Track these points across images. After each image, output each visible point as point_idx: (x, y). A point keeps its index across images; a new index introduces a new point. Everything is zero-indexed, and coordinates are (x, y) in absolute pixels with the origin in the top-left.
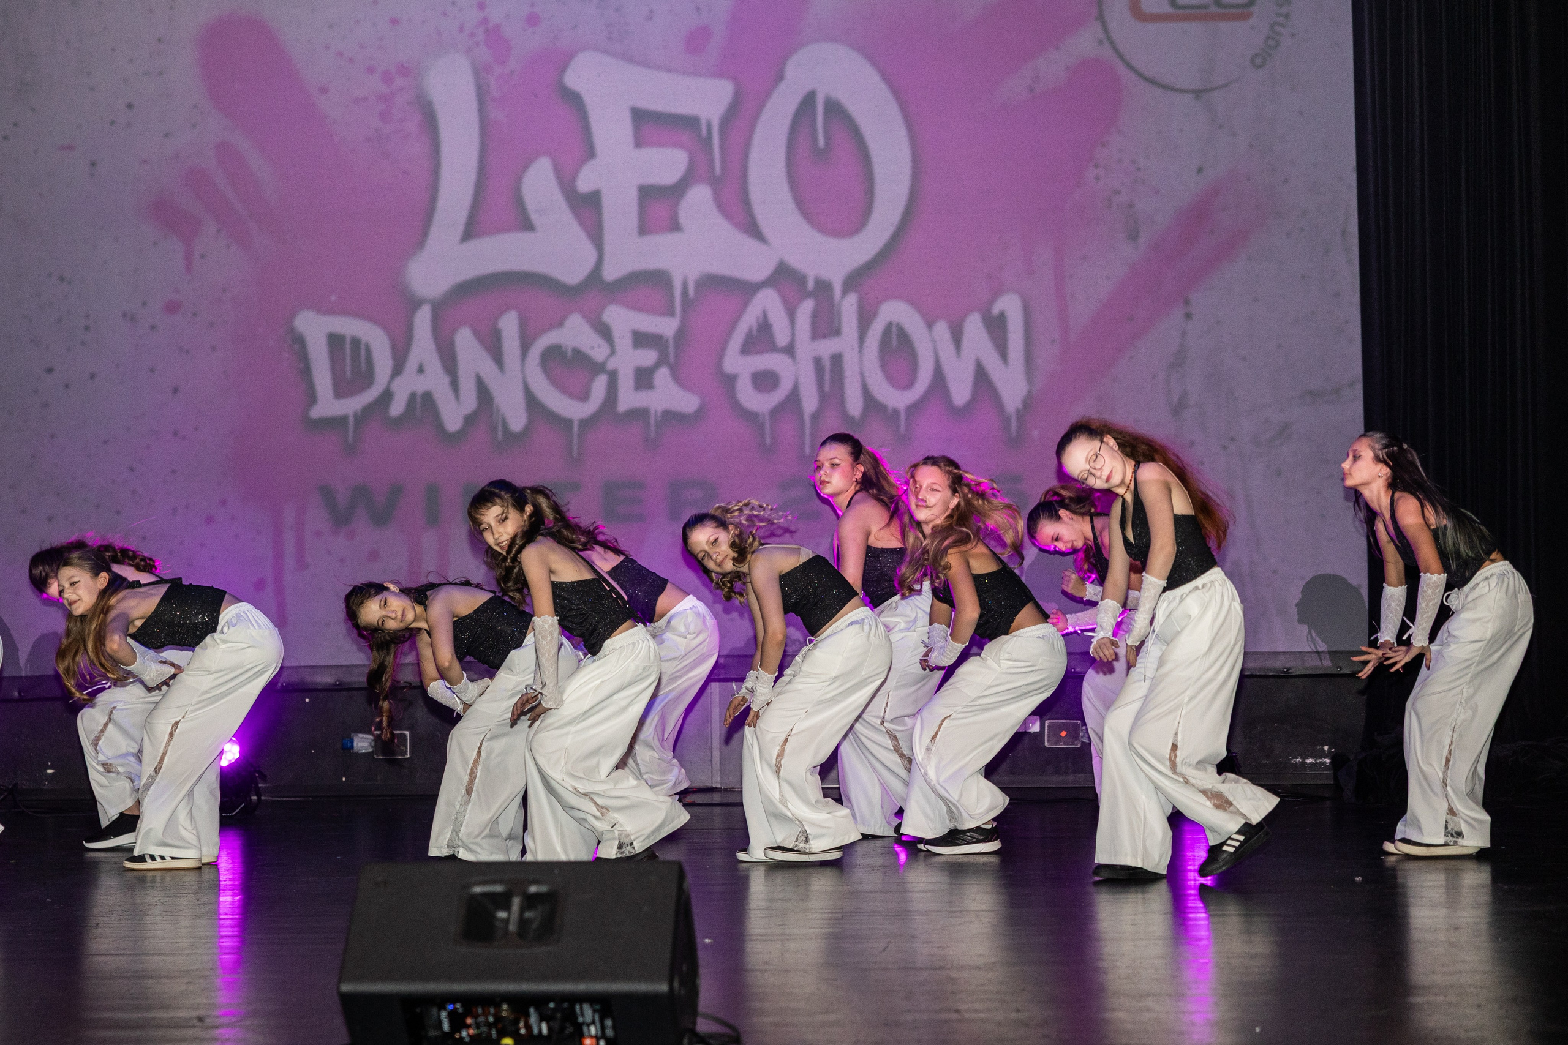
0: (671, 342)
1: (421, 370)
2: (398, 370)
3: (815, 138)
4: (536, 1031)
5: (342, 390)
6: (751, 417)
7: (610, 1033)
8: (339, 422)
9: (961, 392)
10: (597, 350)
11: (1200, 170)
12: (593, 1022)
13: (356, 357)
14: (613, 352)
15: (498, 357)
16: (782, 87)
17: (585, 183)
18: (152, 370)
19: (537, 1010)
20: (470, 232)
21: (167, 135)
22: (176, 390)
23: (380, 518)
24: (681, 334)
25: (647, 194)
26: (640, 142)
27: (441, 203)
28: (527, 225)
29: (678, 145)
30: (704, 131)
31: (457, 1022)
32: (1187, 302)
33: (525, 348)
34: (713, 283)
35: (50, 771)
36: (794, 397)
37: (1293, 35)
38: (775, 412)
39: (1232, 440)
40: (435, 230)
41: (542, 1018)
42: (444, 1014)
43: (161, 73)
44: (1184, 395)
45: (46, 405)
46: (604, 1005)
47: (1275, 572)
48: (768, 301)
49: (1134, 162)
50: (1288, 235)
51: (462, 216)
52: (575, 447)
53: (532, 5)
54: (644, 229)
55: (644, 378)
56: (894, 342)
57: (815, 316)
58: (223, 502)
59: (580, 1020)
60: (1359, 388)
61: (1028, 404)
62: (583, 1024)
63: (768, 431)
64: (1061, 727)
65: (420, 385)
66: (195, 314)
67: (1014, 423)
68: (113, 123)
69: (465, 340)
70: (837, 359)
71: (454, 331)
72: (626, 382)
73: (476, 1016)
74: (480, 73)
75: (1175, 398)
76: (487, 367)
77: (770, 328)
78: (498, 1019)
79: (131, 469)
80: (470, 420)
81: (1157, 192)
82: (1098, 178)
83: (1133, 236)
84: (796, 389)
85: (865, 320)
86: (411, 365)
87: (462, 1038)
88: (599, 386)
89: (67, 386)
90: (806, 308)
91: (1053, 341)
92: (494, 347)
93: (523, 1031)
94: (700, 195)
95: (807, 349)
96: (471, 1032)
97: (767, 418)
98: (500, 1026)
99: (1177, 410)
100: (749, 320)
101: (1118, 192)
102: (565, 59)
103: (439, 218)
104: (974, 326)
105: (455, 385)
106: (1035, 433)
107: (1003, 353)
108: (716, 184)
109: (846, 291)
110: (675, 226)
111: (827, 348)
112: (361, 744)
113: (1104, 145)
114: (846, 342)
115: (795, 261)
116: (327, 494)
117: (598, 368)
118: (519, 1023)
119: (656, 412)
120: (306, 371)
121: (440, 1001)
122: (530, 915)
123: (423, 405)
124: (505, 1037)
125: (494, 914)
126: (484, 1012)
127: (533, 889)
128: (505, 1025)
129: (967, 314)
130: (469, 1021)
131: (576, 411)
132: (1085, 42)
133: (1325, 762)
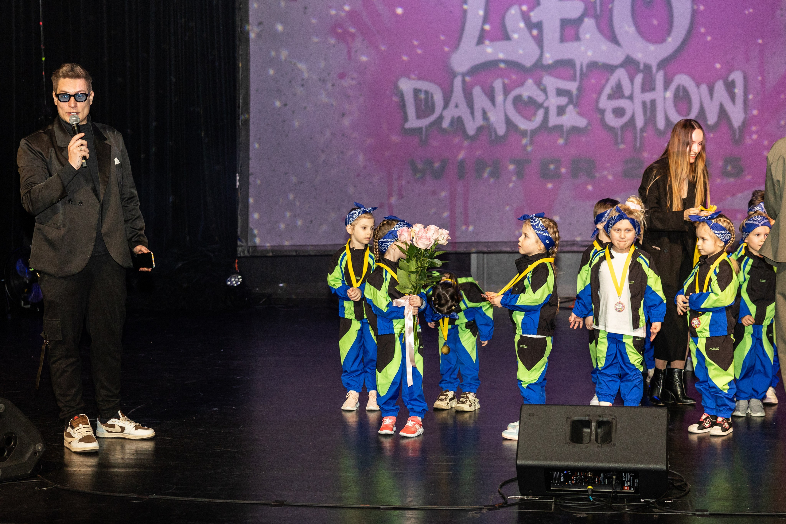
0: (575, 93)
1: (457, 106)
2: (446, 106)
4: (602, 483)
5: (420, 115)
6: (611, 129)
7: (637, 485)
8: (418, 130)
9: (712, 118)
10: (540, 97)
13: (426, 99)
14: (547, 98)
15: (493, 101)
17: (535, 16)
18: (332, 105)
19: (604, 474)
20: (481, 40)
22: (343, 114)
23: (438, 175)
24: (579, 89)
25: (565, 23)
27: (468, 27)
28: (507, 38)
31: (568, 478)
33: (506, 96)
34: (595, 66)
35: (281, 285)
36: (632, 119)
38: (624, 127)
40: (464, 39)
41: (606, 478)
42: (562, 475)
45: (284, 121)
46: (636, 473)
48: (621, 74)
51: (477, 34)
52: (528, 143)
54: (563, 39)
55: (561, 111)
56: (681, 94)
57: (643, 81)
58: (365, 167)
59: (624, 479)
61: (745, 124)
62: (625, 481)
63: (619, 135)
65: (456, 113)
66: (352, 79)
67: (737, 133)
69: (477, 92)
70: (653, 102)
71: (472, 89)
73: (576, 476)
76: (487, 104)
77: (622, 87)
78: (586, 477)
79: (323, 151)
80: (480, 129)
82: (782, 15)
84: (633, 115)
85: (667, 83)
86: (452, 104)
87: (569, 484)
88: (540, 114)
89: (293, 112)
90: (639, 78)
91: (758, 94)
92: (490, 95)
93: (597, 483)
94: (589, 23)
95: (639, 97)
96: (573, 482)
97: (619, 130)
98: (586, 480)
100: (612, 83)
103: (466, 34)
104: (720, 86)
105: (472, 113)
107: (733, 100)
108: (598, 18)
109: (658, 69)
110: (577, 38)
111: (648, 97)
114: (657, 94)
115: (634, 55)
116: (412, 164)
117: (539, 106)
119: (567, 127)
120: (403, 105)
121: (560, 469)
122: (599, 430)
123: (458, 122)
124: (589, 486)
125: (582, 430)
126: (580, 475)
127: (601, 419)
128: (589, 480)
129: (716, 81)
130: (573, 478)
131: (528, 126)
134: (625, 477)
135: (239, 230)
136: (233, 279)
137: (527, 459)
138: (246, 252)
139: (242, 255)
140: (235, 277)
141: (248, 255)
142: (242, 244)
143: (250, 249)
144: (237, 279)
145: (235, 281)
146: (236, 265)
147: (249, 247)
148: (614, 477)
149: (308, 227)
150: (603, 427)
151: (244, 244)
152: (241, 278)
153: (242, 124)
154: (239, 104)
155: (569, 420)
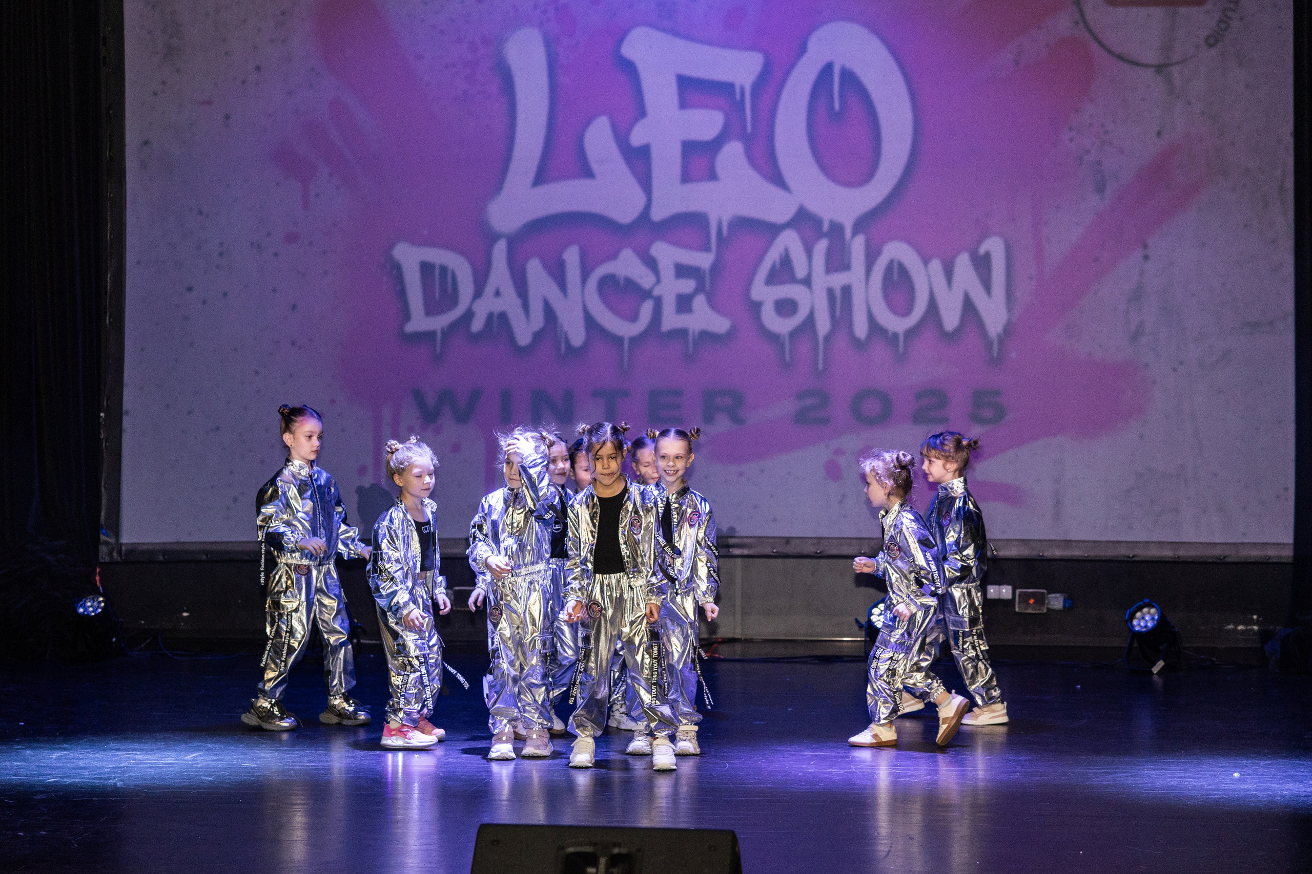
0: (707, 273)
1: (497, 293)
2: (478, 293)
3: (832, 103)
5: (431, 309)
6: (774, 338)
8: (428, 336)
9: (951, 319)
10: (645, 279)
11: (1159, 134)
13: (443, 282)
14: (658, 281)
15: (562, 285)
16: (805, 59)
17: (637, 137)
18: (275, 290)
20: (541, 177)
21: (289, 93)
22: (294, 307)
23: (462, 417)
24: (716, 267)
25: (690, 148)
26: (683, 105)
27: (517, 153)
28: (587, 172)
29: (715, 107)
30: (738, 96)
32: (1145, 246)
33: (585, 277)
34: (743, 224)
35: (185, 614)
36: (810, 321)
37: (1241, 19)
38: (794, 334)
39: (1181, 363)
40: (510, 176)
43: (284, 41)
44: (1141, 325)
45: (186, 318)
48: (790, 241)
49: (1103, 126)
50: (1233, 190)
51: (533, 166)
52: (626, 359)
54: (686, 178)
55: (684, 304)
56: (895, 276)
57: (829, 252)
58: (333, 401)
60: (1291, 321)
61: (1009, 330)
63: (787, 349)
64: (1031, 595)
65: (497, 306)
66: (310, 244)
67: (995, 347)
68: (244, 82)
69: (535, 269)
70: (847, 290)
71: (526, 261)
72: (669, 306)
74: (550, 44)
75: (1133, 327)
76: (552, 291)
77: (791, 263)
79: (256, 373)
80: (538, 336)
81: (1122, 152)
82: (1071, 140)
83: (1100, 189)
84: (812, 314)
85: (871, 257)
86: (489, 290)
88: (647, 309)
89: (204, 302)
90: (822, 246)
91: (1030, 278)
92: (558, 274)
94: (733, 151)
95: (822, 281)
97: (787, 338)
99: (1135, 338)
100: (773, 256)
101: (1088, 152)
102: (621, 35)
103: (514, 165)
104: (963, 264)
105: (526, 307)
106: (1013, 355)
107: (987, 286)
108: (748, 141)
109: (855, 232)
110: (712, 176)
111: (838, 280)
113: (1077, 111)
114: (854, 276)
115: (813, 207)
116: (419, 397)
117: (646, 294)
119: (694, 332)
120: (402, 293)
123: (499, 323)
127: (616, 851)
129: (958, 252)
131: (627, 330)
132: (1063, 23)
133: (1253, 629)
135: (103, 514)
136: (89, 604)
138: (115, 554)
139: (107, 559)
140: (93, 599)
141: (119, 559)
142: (109, 540)
143: (123, 548)
144: (95, 603)
145: (91, 607)
146: (98, 578)
147: (121, 544)
149: (228, 509)
150: (620, 866)
151: (112, 540)
152: (103, 601)
153: (110, 321)
154: (106, 287)
155: (562, 854)
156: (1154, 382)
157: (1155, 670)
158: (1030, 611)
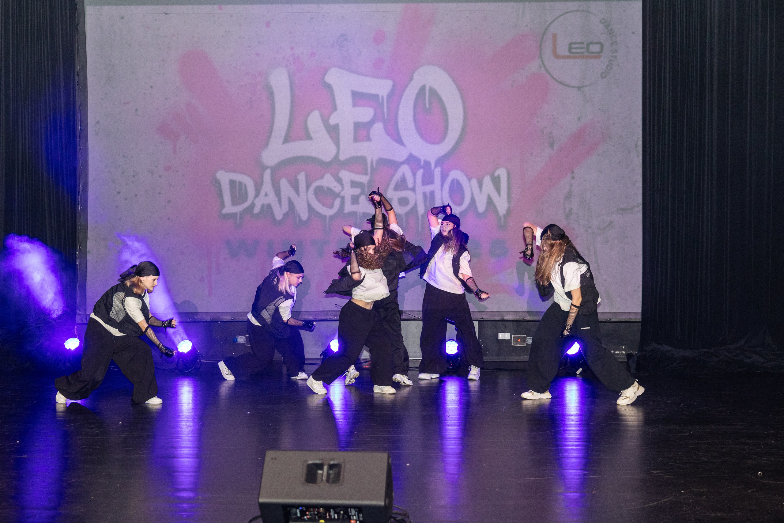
0: (366, 185)
1: (266, 195)
2: (257, 195)
3: (425, 104)
4: (333, 517)
5: (235, 202)
7: (361, 519)
8: (234, 215)
9: (481, 207)
10: (337, 188)
11: (579, 119)
12: (355, 515)
13: (240, 189)
14: (343, 189)
15: (297, 190)
16: (412, 83)
17: (333, 120)
18: (160, 193)
19: (333, 510)
20: (287, 139)
21: (166, 99)
22: (169, 201)
23: (250, 254)
24: (371, 182)
25: (358, 126)
26: (355, 105)
27: (275, 128)
28: (310, 138)
29: (369, 106)
30: (380, 101)
31: (303, 513)
32: (573, 172)
33: (308, 187)
34: (383, 162)
36: (415, 207)
37: (618, 65)
38: (408, 214)
39: (590, 228)
40: (272, 139)
41: (335, 513)
42: (298, 511)
43: (164, 74)
44: (571, 209)
45: (117, 207)
46: (360, 509)
47: (605, 281)
48: (405, 170)
49: (553, 115)
50: (614, 146)
51: (283, 134)
52: (327, 227)
53: (313, 48)
54: (356, 140)
55: (355, 200)
56: (455, 186)
57: (424, 175)
59: (350, 514)
60: (641, 207)
61: (509, 212)
62: (351, 515)
63: (404, 221)
64: (519, 338)
65: (266, 201)
66: (177, 171)
67: (502, 220)
68: (144, 94)
69: (284, 183)
70: (432, 193)
71: (280, 180)
72: (348, 201)
73: (310, 512)
74: (291, 76)
75: (567, 211)
76: (292, 194)
77: (406, 180)
78: (319, 513)
80: (286, 215)
81: (562, 128)
82: (538, 122)
83: (552, 145)
84: (416, 204)
85: (444, 178)
86: (262, 193)
87: (305, 519)
88: (337, 203)
89: (126, 199)
90: (420, 173)
91: (519, 187)
92: (295, 186)
93: (328, 517)
94: (378, 127)
95: (420, 189)
96: (308, 517)
97: (404, 216)
98: (319, 515)
99: (568, 215)
100: (397, 177)
101: (546, 128)
102: (325, 71)
103: (274, 134)
104: (487, 181)
105: (280, 201)
106: (511, 224)
107: (499, 192)
108: (385, 122)
109: (436, 166)
110: (368, 139)
111: (428, 189)
112: (240, 340)
113: (541, 108)
114: (436, 186)
115: (416, 153)
116: (229, 244)
117: (337, 195)
118: (326, 514)
119: (360, 213)
120: (221, 194)
121: (297, 506)
122: (331, 472)
123: (267, 209)
124: (321, 519)
125: (317, 472)
126: (313, 511)
127: (332, 462)
128: (321, 515)
129: (484, 176)
130: (307, 513)
131: (328, 212)
132: (534, 67)
133: (623, 353)
134: (351, 512)
135: (78, 301)
136: (71, 343)
137: (267, 498)
139: (80, 322)
146: (75, 331)
148: (342, 512)
150: (334, 469)
151: (82, 313)
152: (78, 341)
153: (81, 208)
154: (79, 192)
155: (305, 464)
156: (577, 237)
157: (578, 372)
158: (518, 345)
